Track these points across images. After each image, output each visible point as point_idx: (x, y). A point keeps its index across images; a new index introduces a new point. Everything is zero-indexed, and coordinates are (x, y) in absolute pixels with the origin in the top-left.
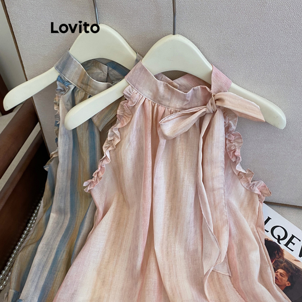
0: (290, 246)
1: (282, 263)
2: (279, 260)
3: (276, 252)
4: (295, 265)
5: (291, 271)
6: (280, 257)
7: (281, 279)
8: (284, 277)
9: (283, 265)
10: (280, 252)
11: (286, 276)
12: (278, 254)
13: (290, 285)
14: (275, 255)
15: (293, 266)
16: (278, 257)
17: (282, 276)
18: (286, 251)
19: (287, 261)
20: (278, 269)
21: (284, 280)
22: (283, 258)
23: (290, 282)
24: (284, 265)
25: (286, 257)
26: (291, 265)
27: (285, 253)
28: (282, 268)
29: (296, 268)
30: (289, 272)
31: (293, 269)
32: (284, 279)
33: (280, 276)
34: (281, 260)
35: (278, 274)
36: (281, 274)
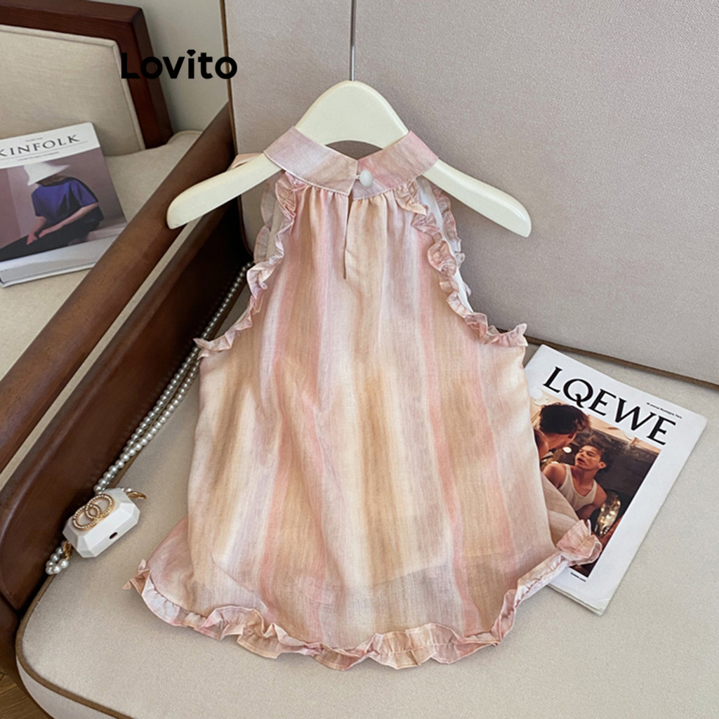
0: (599, 407)
1: (588, 436)
2: (582, 432)
3: (577, 421)
4: (610, 436)
5: (604, 445)
6: (584, 428)
7: (590, 461)
8: (594, 457)
9: (590, 439)
10: (583, 419)
11: (598, 453)
12: (581, 423)
13: (604, 466)
14: (576, 426)
15: (607, 438)
16: (581, 428)
17: (590, 455)
18: (593, 417)
19: (596, 433)
20: (583, 446)
21: (595, 461)
22: (590, 429)
23: (605, 462)
24: (592, 440)
25: (594, 426)
26: (604, 437)
27: (591, 420)
28: (589, 444)
29: (613, 440)
30: (602, 447)
31: (608, 442)
32: (594, 459)
33: (588, 457)
34: (586, 431)
35: (584, 453)
36: (588, 453)
